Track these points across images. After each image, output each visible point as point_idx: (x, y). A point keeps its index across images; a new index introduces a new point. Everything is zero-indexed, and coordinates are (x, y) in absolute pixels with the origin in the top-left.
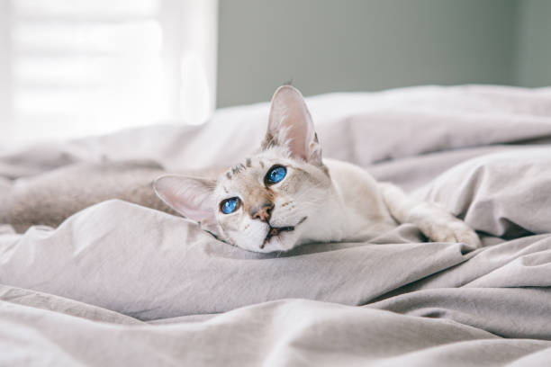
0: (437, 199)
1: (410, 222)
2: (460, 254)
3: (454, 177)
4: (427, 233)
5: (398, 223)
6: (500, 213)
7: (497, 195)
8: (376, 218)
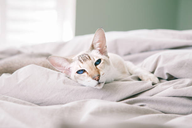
0: (145, 67)
1: (135, 74)
2: (152, 85)
3: (151, 59)
4: (141, 78)
5: (131, 74)
6: (166, 71)
7: (165, 65)
8: (124, 73)
